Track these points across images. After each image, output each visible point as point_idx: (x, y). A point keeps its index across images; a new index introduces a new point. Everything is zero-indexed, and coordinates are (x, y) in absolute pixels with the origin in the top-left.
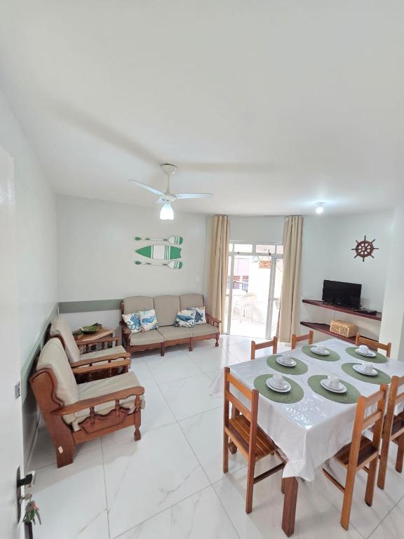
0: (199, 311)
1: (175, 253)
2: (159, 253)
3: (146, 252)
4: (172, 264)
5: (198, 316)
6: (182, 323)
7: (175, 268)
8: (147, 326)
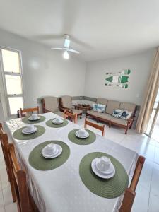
0: (127, 112)
1: (124, 79)
2: (115, 79)
3: (110, 79)
4: (121, 85)
5: (125, 114)
6: (114, 114)
7: (123, 87)
8: (99, 110)
